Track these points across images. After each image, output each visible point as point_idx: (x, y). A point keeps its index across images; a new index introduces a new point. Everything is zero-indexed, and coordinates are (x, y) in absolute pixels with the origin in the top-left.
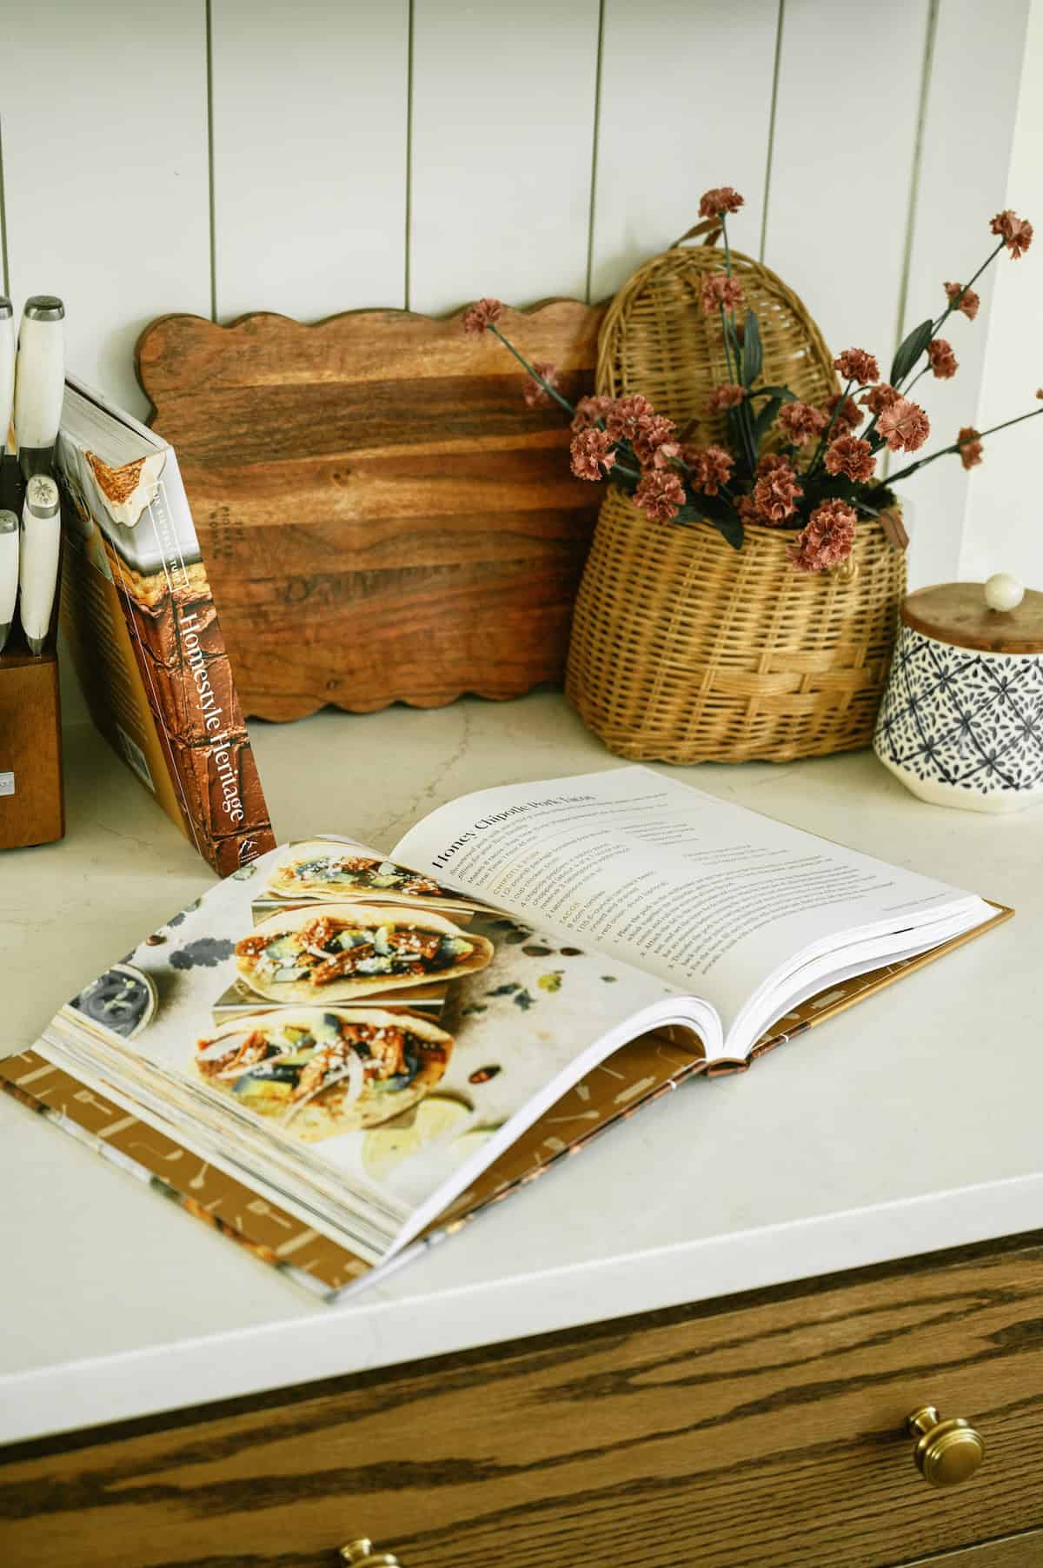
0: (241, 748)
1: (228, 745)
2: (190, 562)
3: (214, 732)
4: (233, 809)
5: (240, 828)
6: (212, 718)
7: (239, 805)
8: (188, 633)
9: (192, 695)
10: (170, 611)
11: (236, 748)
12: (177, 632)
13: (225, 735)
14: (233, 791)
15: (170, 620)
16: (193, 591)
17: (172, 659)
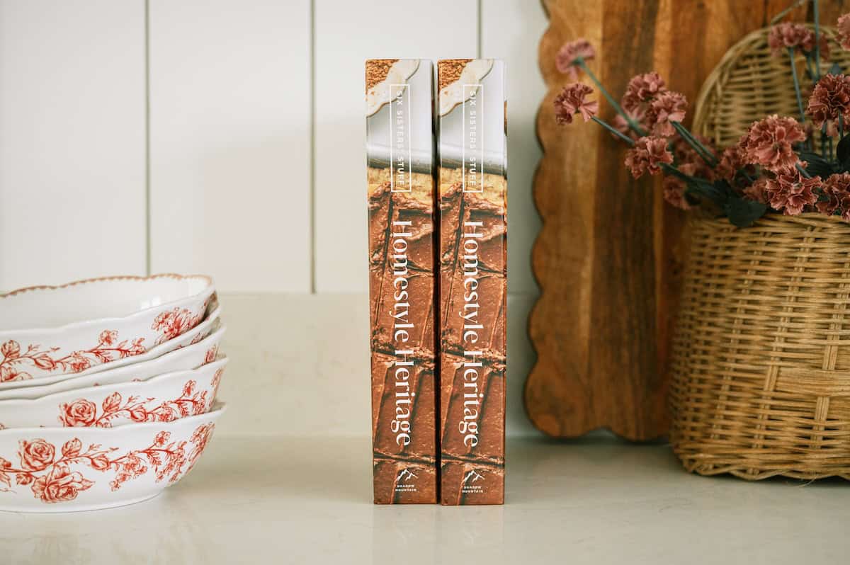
0: (492, 373)
1: (480, 364)
2: (490, 171)
3: (470, 346)
4: (468, 432)
5: (471, 456)
6: (472, 330)
7: (475, 430)
8: (470, 238)
9: (457, 299)
10: (457, 209)
11: (488, 371)
12: (459, 231)
13: (480, 353)
14: (474, 414)
15: (455, 218)
16: (485, 200)
17: (447, 256)
